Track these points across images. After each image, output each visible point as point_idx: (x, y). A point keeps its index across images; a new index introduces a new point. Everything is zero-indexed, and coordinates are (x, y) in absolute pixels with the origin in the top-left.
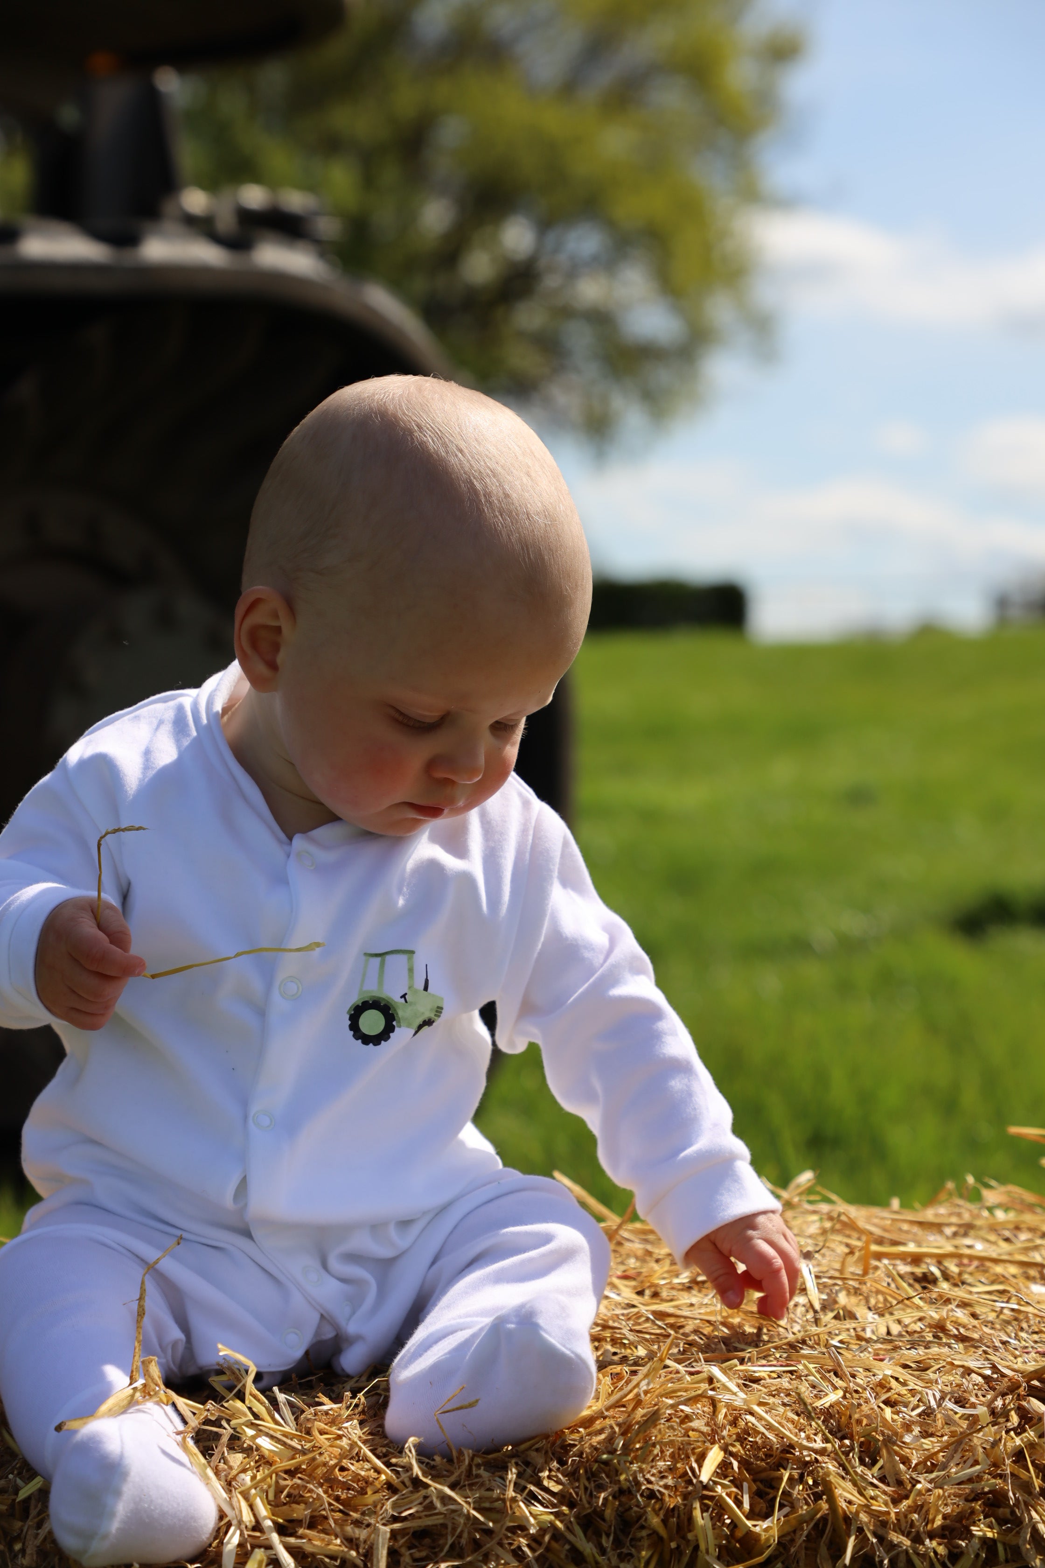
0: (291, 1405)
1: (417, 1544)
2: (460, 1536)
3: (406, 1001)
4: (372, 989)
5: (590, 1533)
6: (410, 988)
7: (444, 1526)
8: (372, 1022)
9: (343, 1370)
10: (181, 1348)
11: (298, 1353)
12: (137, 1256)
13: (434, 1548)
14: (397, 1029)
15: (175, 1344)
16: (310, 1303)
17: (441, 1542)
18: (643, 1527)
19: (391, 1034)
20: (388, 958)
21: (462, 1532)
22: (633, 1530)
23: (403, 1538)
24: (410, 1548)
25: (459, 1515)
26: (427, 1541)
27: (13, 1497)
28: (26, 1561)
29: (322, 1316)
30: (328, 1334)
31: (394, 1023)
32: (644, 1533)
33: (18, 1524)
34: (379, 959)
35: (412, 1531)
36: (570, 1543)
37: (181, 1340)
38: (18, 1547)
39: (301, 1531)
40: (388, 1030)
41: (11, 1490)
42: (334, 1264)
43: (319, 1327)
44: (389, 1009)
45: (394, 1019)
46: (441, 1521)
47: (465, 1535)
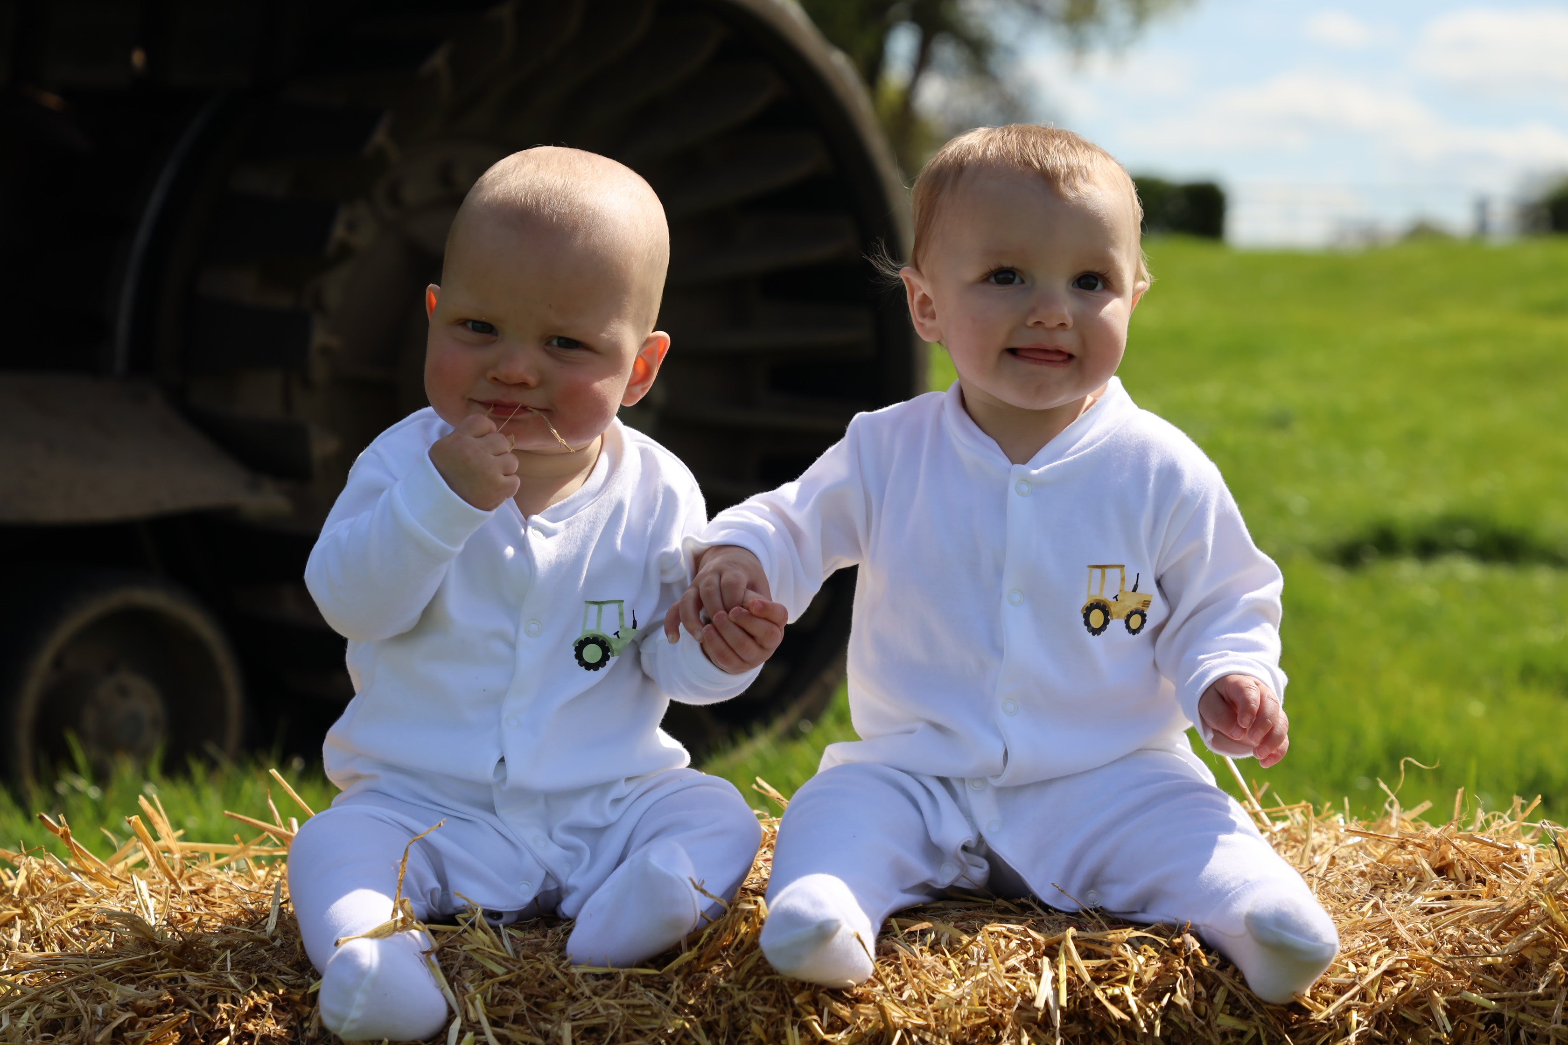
0: (511, 937)
1: (587, 1037)
2: (617, 1032)
3: (619, 637)
4: (591, 629)
5: (711, 1035)
6: (621, 627)
7: (607, 1024)
8: (592, 653)
10: (438, 895)
11: (528, 898)
12: (407, 828)
13: (599, 1040)
14: (611, 658)
15: (432, 892)
16: (538, 863)
17: (604, 1036)
18: (748, 1033)
19: (607, 662)
20: (604, 607)
21: (619, 1028)
22: (741, 1034)
23: (578, 1031)
24: (582, 1039)
25: (617, 1017)
26: (594, 1035)
27: (306, 990)
28: (310, 1034)
29: (547, 873)
30: (552, 886)
31: (609, 654)
32: (748, 1037)
33: (308, 1009)
34: (596, 607)
35: (584, 1027)
36: (695, 1040)
37: (437, 889)
38: (306, 1025)
39: (507, 1024)
40: (605, 658)
41: (305, 986)
42: (558, 834)
43: (545, 880)
44: (605, 643)
45: (609, 651)
46: (604, 1021)
47: (621, 1032)
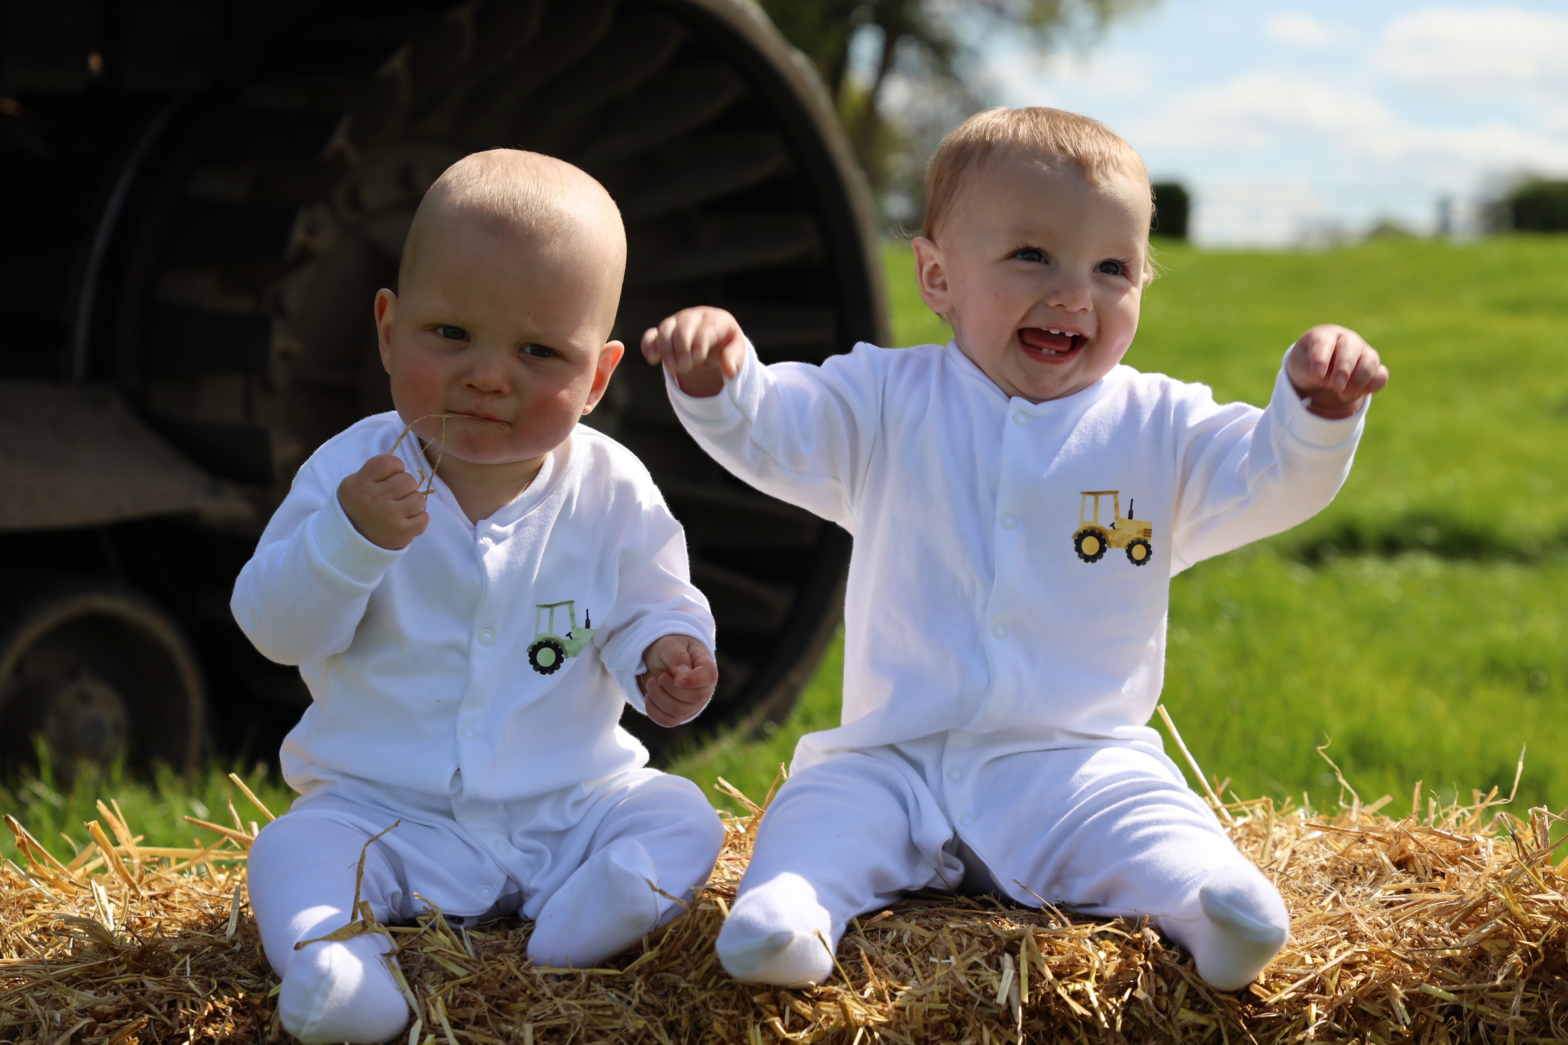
0: (472, 939)
1: (549, 1037)
2: (579, 1033)
3: (571, 638)
4: (544, 633)
5: (673, 1034)
6: (574, 629)
7: (568, 1025)
8: (546, 657)
9: (526, 916)
10: (399, 899)
11: (489, 903)
13: (561, 1041)
14: (565, 660)
15: (393, 895)
16: (497, 865)
17: (566, 1037)
18: (710, 1032)
19: (561, 664)
20: (556, 609)
21: (580, 1029)
22: (703, 1033)
23: (539, 1033)
24: (544, 1040)
25: (578, 1018)
26: (556, 1036)
27: (266, 994)
28: (270, 1038)
29: (508, 877)
30: (514, 890)
31: (563, 655)
32: (710, 1036)
33: (268, 1013)
34: (548, 610)
35: (546, 1028)
36: (657, 1040)
37: (398, 892)
38: (266, 1029)
39: (468, 1026)
40: (559, 660)
41: (266, 989)
42: (518, 838)
43: (506, 884)
44: (558, 645)
45: (562, 653)
46: (565, 1022)
47: (583, 1032)
